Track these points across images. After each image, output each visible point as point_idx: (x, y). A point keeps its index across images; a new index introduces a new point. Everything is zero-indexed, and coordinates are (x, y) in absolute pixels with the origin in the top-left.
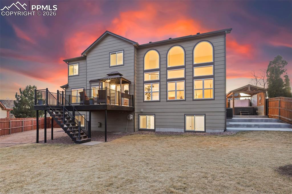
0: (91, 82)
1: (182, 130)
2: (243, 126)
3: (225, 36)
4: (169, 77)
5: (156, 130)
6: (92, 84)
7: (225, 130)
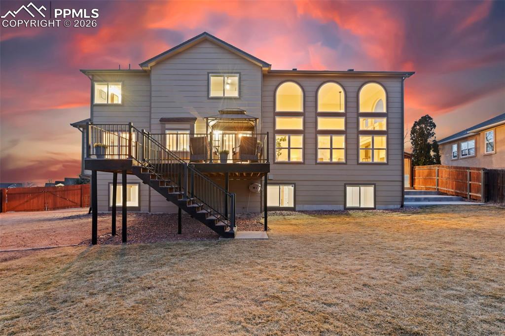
0: (164, 121)
1: (341, 207)
2: (426, 199)
3: (403, 80)
4: (320, 128)
5: (297, 209)
6: (167, 126)
7: (402, 206)
